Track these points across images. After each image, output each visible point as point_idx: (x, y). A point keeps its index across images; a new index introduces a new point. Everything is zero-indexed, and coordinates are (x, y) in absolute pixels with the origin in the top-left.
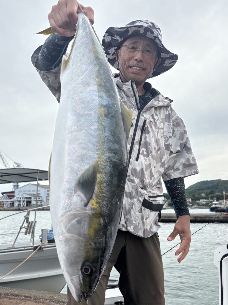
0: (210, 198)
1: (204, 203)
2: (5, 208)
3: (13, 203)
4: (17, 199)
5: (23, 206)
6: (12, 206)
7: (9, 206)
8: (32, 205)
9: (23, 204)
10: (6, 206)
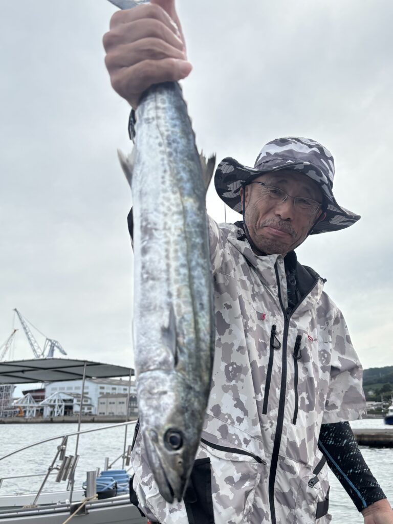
0: (384, 398)
1: (373, 408)
2: (27, 419)
3: (42, 410)
4: (48, 403)
5: (59, 415)
6: (39, 416)
7: (34, 415)
8: (74, 413)
9: (59, 412)
10: (30, 414)
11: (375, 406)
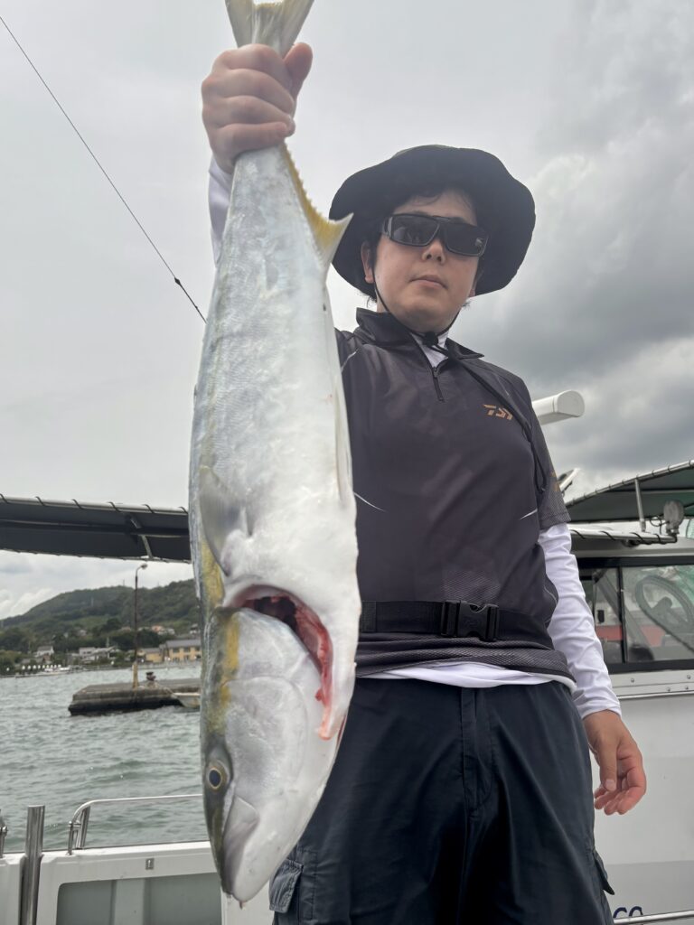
1: (93, 657)
11: (96, 654)
